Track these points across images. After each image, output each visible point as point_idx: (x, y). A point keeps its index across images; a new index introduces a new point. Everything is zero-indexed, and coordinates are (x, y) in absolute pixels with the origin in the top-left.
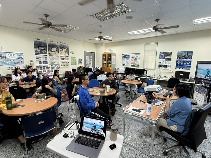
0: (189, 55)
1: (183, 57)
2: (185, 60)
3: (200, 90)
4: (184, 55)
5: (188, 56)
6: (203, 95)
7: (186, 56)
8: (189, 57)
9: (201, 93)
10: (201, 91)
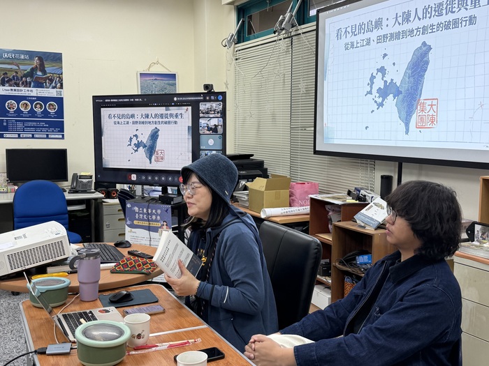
0: (48, 68)
1: (26, 76)
2: (35, 92)
4: (28, 68)
5: (44, 72)
7: (39, 73)
8: (51, 81)
9: (155, 230)
10: (156, 221)
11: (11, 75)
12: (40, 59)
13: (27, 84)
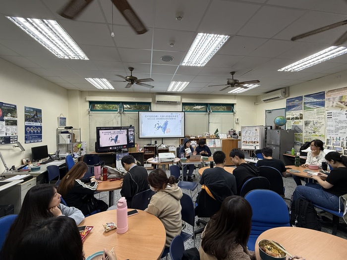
1: (32, 118)
2: (35, 124)
4: (33, 115)
7: (36, 117)
8: (39, 120)
11: (28, 117)
12: (36, 111)
13: (32, 121)
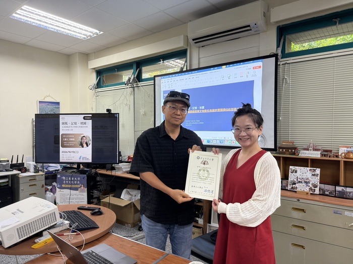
3: (74, 181)
6: (82, 191)
9: (76, 189)
10: (77, 184)
